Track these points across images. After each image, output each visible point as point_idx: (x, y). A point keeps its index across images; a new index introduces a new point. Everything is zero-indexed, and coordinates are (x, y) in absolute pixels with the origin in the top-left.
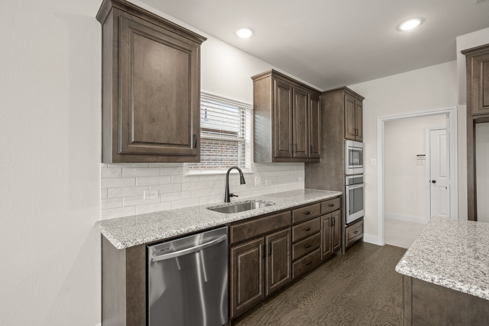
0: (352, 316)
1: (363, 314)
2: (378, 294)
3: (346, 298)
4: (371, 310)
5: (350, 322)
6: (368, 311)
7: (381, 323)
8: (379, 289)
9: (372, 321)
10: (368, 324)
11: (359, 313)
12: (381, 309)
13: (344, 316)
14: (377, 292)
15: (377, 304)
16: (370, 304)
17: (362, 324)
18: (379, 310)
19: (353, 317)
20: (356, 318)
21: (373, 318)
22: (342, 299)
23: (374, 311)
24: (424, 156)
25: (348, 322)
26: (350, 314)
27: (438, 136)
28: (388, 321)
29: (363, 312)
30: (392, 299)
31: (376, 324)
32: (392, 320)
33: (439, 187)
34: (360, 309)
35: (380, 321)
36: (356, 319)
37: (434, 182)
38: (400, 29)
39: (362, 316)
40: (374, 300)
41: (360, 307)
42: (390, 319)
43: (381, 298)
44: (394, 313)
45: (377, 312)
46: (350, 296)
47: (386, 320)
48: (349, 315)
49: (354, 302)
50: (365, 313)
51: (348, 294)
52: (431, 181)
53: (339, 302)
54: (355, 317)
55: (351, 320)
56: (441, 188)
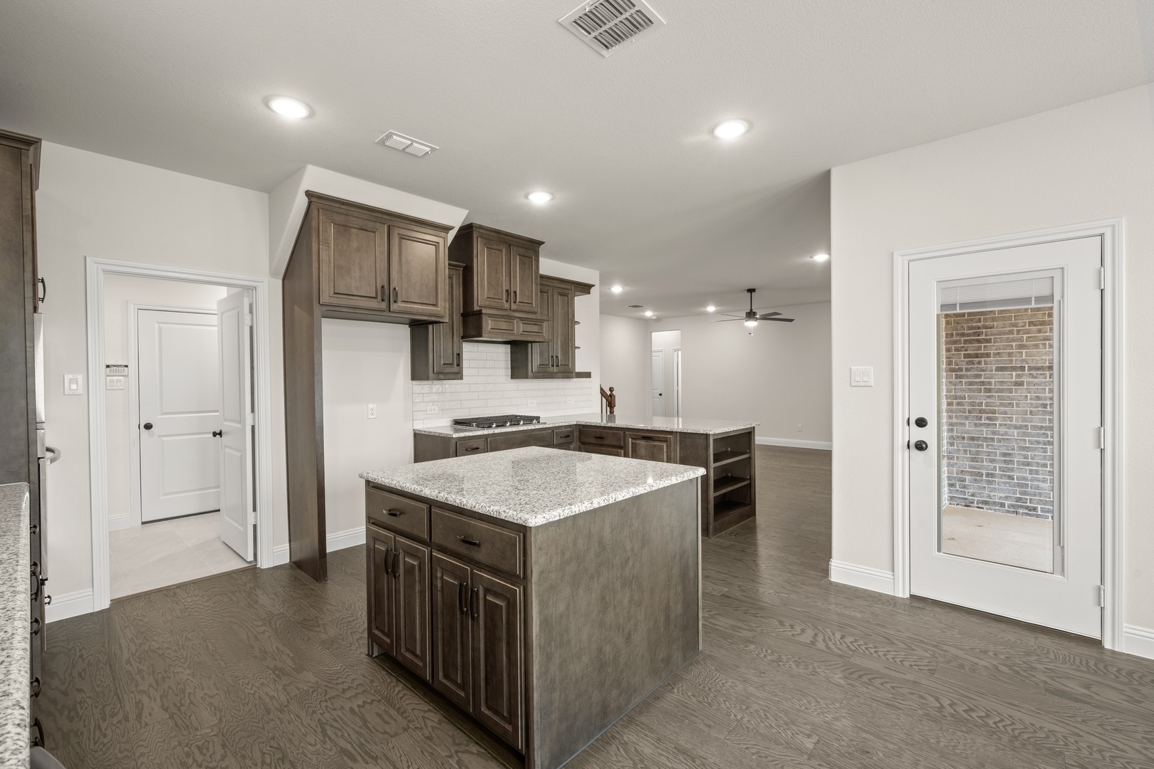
0: (270, 749)
1: (278, 729)
2: (248, 684)
3: (209, 742)
4: (279, 714)
5: (283, 759)
6: (278, 718)
7: (318, 712)
8: (237, 677)
9: (305, 723)
10: (307, 730)
11: (271, 735)
12: (288, 697)
13: (259, 764)
14: (240, 682)
15: (272, 698)
16: (262, 707)
17: (300, 741)
18: (288, 702)
19: (273, 749)
20: (279, 745)
21: (299, 718)
22: (205, 751)
23: (286, 709)
24: (126, 369)
25: (280, 762)
26: (261, 751)
27: (156, 324)
28: (321, 701)
29: (274, 728)
30: (277, 672)
31: (317, 721)
32: (323, 695)
33: (159, 436)
34: (263, 729)
35: (314, 712)
36: (283, 746)
37: (148, 427)
38: (270, 105)
39: (283, 732)
40: (257, 696)
41: (258, 727)
42: (319, 696)
43: (261, 684)
44: (310, 684)
45: (290, 706)
46: (209, 731)
47: (318, 702)
48: (264, 754)
49: (235, 731)
50: (280, 725)
51: (198, 733)
52: (142, 426)
53: (209, 760)
54: (275, 745)
55: (279, 755)
56: (164, 439)
